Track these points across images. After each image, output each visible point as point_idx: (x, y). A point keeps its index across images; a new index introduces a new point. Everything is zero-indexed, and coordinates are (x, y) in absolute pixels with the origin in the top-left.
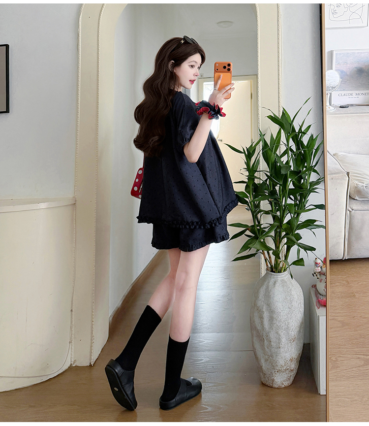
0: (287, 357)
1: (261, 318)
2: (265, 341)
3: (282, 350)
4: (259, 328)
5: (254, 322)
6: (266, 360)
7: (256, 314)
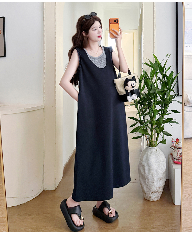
0: (157, 186)
1: (144, 169)
2: (146, 179)
3: (155, 183)
4: (143, 174)
5: (140, 171)
6: (147, 188)
7: (141, 167)
